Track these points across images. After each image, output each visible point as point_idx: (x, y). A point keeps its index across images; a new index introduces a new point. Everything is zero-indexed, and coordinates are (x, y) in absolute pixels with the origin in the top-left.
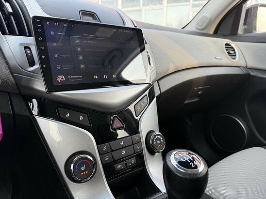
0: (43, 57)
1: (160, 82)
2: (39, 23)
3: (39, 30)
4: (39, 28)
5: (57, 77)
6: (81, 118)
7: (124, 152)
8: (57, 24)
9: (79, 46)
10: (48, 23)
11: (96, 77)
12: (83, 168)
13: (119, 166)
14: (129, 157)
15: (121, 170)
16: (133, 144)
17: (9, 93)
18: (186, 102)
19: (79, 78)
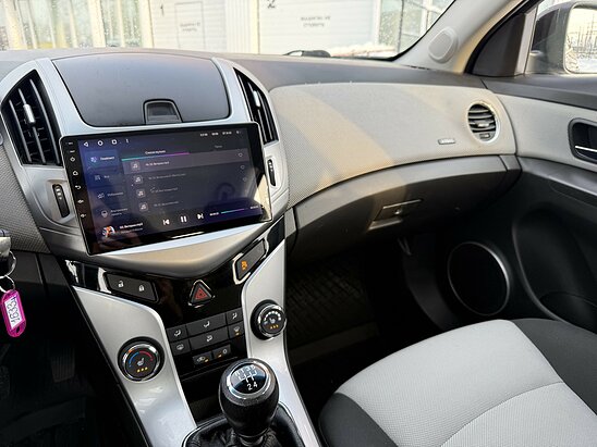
0: (80, 201)
1: (299, 209)
2: (71, 148)
3: (73, 159)
4: (72, 155)
5: (102, 231)
6: (142, 289)
7: (210, 338)
8: (100, 143)
9: (137, 174)
10: (86, 144)
11: (167, 222)
12: (140, 363)
13: (201, 359)
14: (219, 345)
15: (203, 364)
16: (227, 325)
17: (37, 254)
18: (371, 228)
19: (138, 227)
